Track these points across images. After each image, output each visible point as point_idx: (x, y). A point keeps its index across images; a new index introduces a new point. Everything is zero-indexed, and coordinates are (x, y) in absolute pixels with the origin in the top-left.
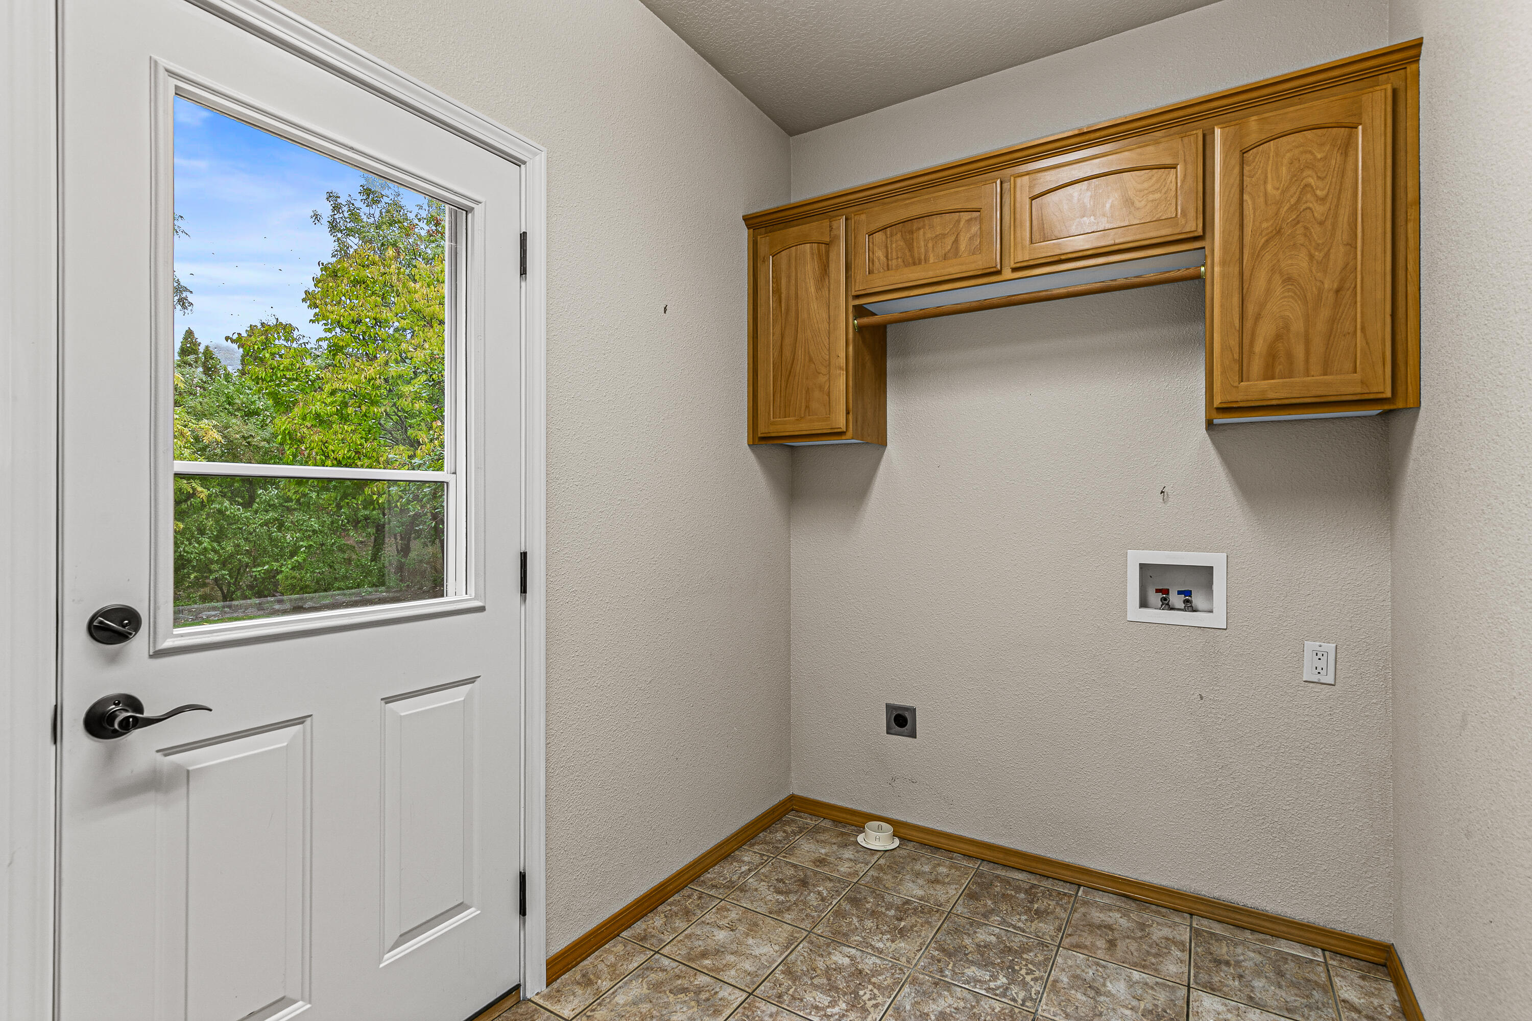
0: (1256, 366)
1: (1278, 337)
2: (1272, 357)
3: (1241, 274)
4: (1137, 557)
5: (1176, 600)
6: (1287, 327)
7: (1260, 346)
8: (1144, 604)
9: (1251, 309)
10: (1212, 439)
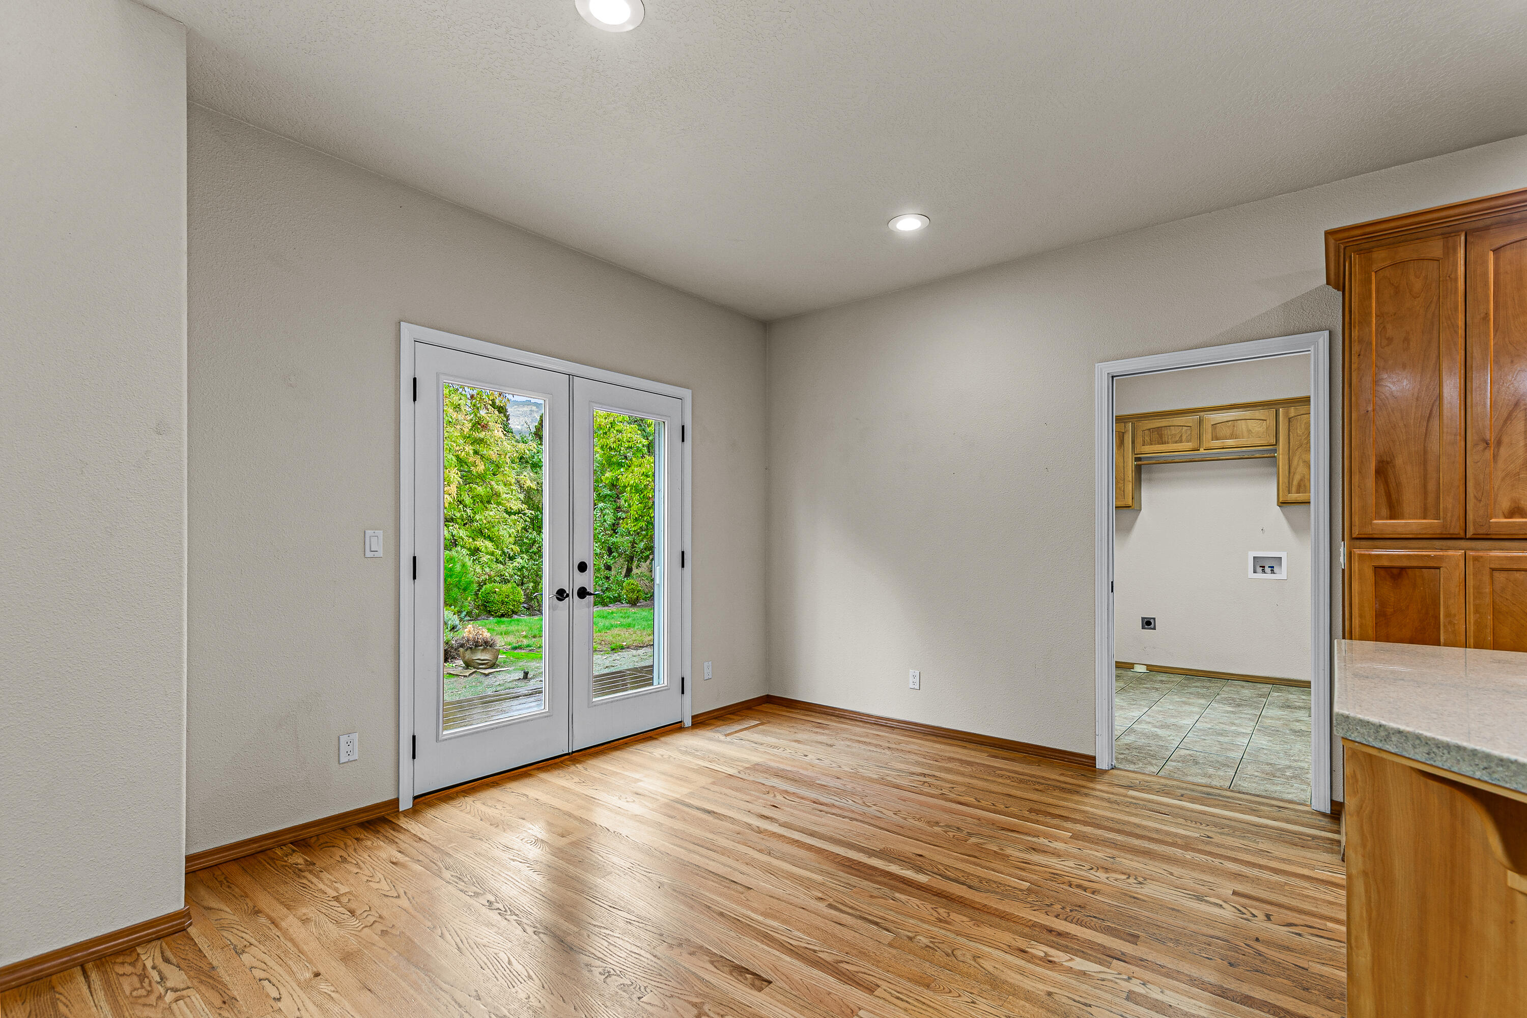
0: (1294, 489)
1: (1301, 480)
2: (1299, 486)
3: (1289, 458)
4: (1252, 554)
5: (1268, 570)
6: (1304, 477)
7: (1295, 483)
8: (1255, 572)
9: (1292, 470)
10: (1283, 513)
